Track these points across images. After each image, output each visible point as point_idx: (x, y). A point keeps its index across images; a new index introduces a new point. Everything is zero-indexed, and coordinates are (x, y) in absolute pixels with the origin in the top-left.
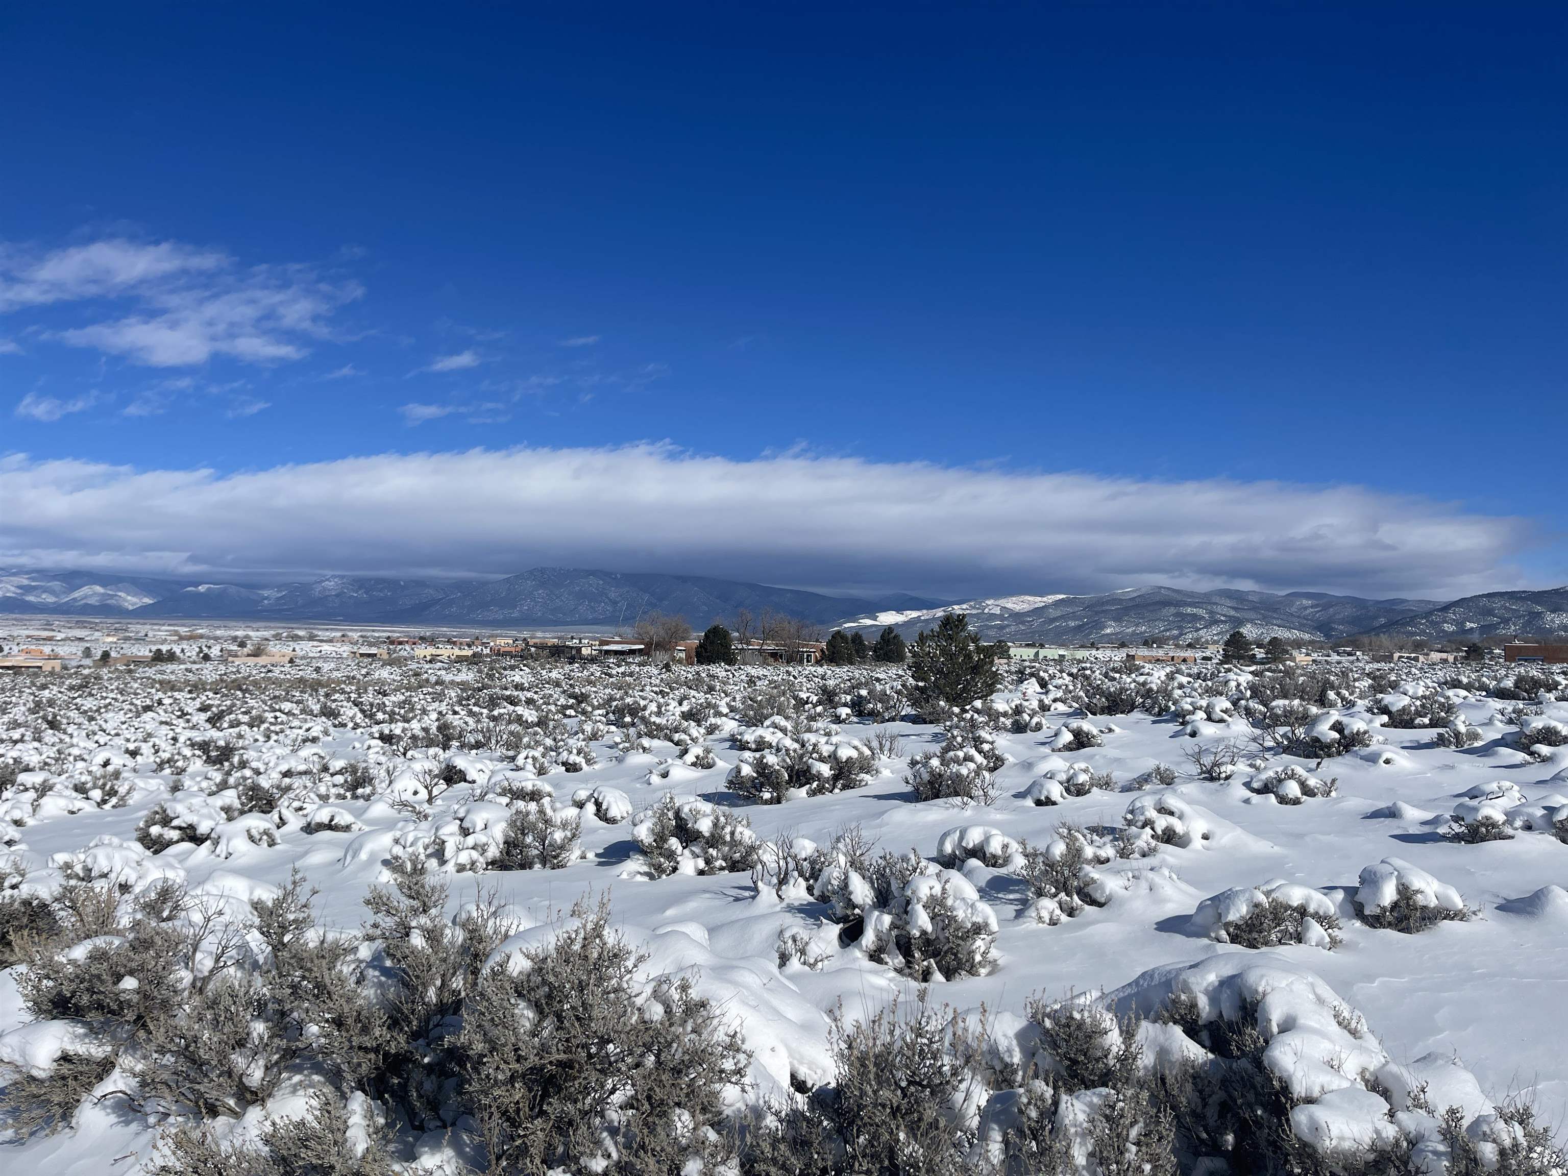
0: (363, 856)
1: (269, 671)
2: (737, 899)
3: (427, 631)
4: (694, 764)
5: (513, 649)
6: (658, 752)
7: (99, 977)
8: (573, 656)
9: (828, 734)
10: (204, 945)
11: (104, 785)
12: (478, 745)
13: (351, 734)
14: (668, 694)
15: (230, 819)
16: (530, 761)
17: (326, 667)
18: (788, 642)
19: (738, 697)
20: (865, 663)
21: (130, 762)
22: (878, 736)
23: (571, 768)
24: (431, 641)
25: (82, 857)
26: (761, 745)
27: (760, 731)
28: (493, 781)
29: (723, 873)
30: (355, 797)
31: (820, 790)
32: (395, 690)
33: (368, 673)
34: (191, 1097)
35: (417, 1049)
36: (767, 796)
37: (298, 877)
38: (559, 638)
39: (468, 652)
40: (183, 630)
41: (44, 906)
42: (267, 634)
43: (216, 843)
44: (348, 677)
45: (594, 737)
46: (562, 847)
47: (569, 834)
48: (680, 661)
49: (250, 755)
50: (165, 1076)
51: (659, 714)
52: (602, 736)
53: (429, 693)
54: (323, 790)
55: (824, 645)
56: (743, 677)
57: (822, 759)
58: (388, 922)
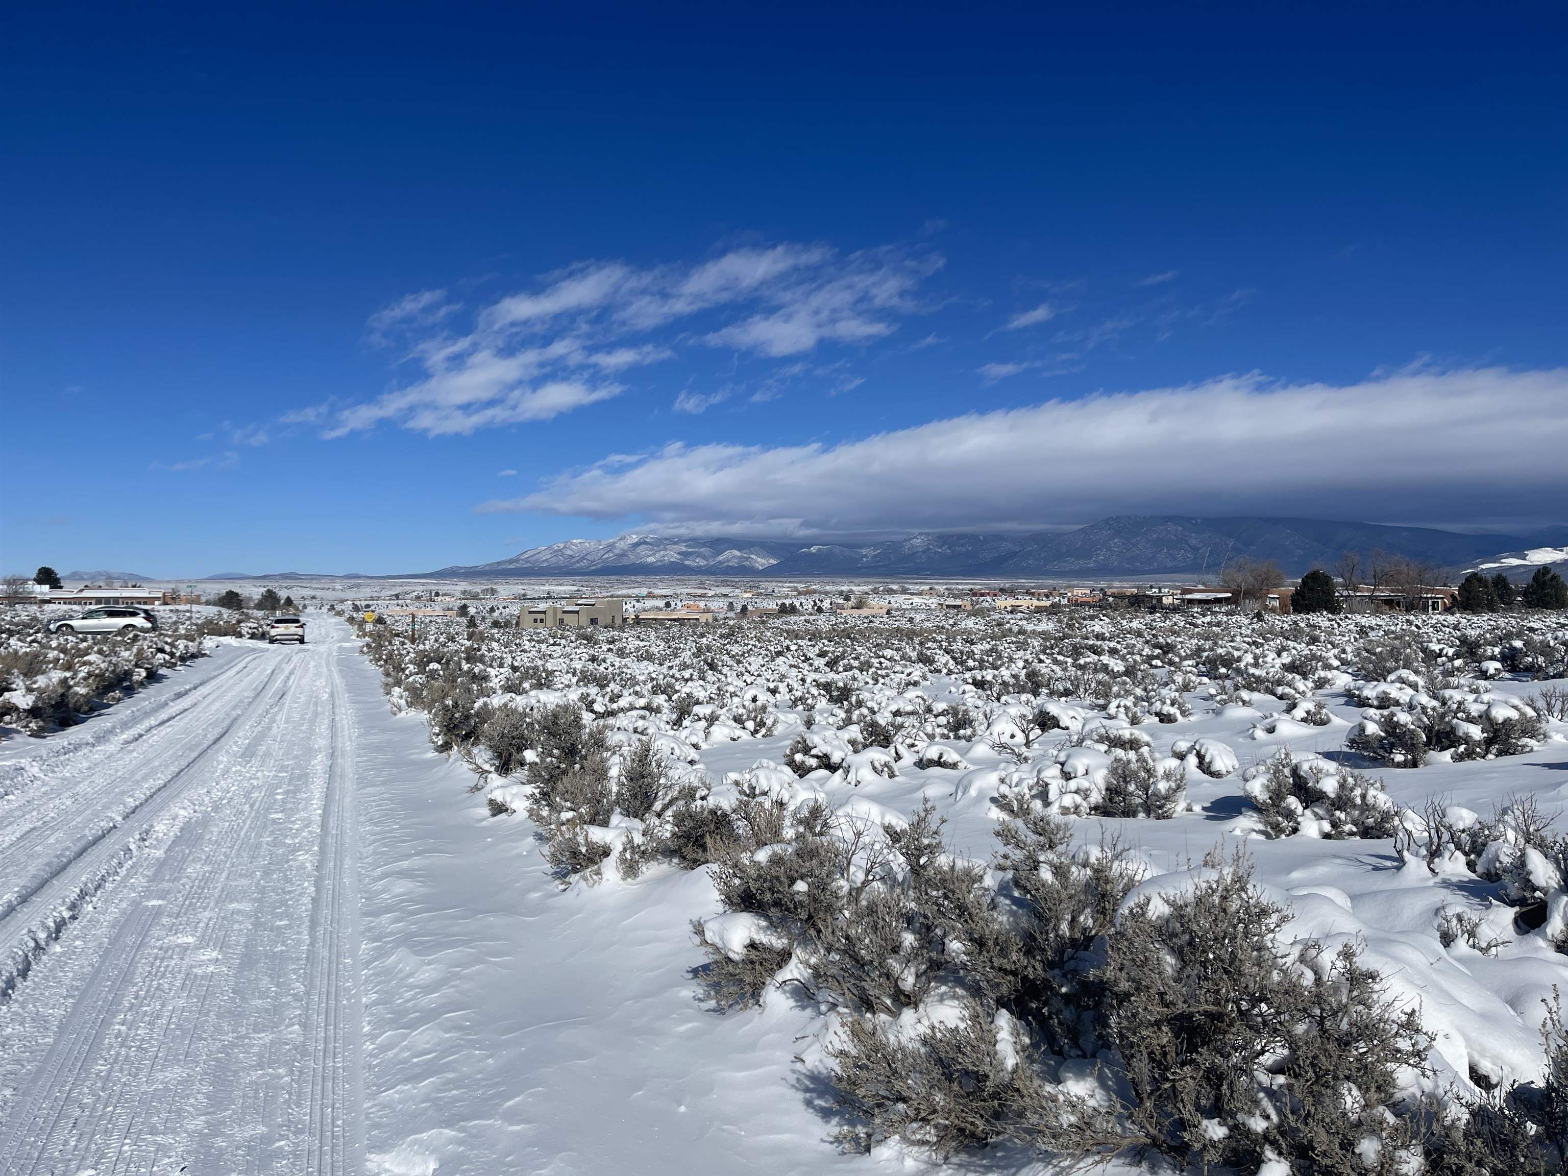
0: (973, 792)
1: (871, 622)
2: (1376, 869)
3: (1006, 583)
4: (1304, 720)
5: (1090, 600)
6: (1259, 707)
7: (777, 878)
8: (1154, 605)
9: (1475, 691)
10: (855, 859)
11: (756, 717)
12: (1067, 693)
13: (947, 679)
14: (1262, 645)
15: (856, 751)
16: (1122, 710)
17: (918, 618)
18: (1407, 586)
19: (1349, 649)
20: (1512, 611)
21: (772, 700)
22: (1544, 695)
23: (1165, 719)
24: (1010, 592)
25: (747, 777)
26: (1385, 702)
27: (1383, 687)
28: (1087, 728)
29: (1353, 838)
30: (957, 737)
31: (1469, 755)
32: (981, 639)
33: (955, 624)
34: (856, 992)
35: (1054, 978)
36: (1399, 758)
37: (929, 805)
38: (1138, 588)
39: (1046, 603)
40: (801, 586)
41: (725, 815)
42: (865, 588)
43: (847, 771)
44: (938, 627)
45: (1185, 687)
46: (1167, 798)
47: (1173, 785)
48: (1273, 610)
49: (865, 695)
50: (834, 971)
51: (1256, 665)
52: (1195, 688)
53: (1013, 642)
54: (929, 729)
55: (1455, 590)
56: (1351, 627)
57: (1470, 720)
58: (1018, 855)
